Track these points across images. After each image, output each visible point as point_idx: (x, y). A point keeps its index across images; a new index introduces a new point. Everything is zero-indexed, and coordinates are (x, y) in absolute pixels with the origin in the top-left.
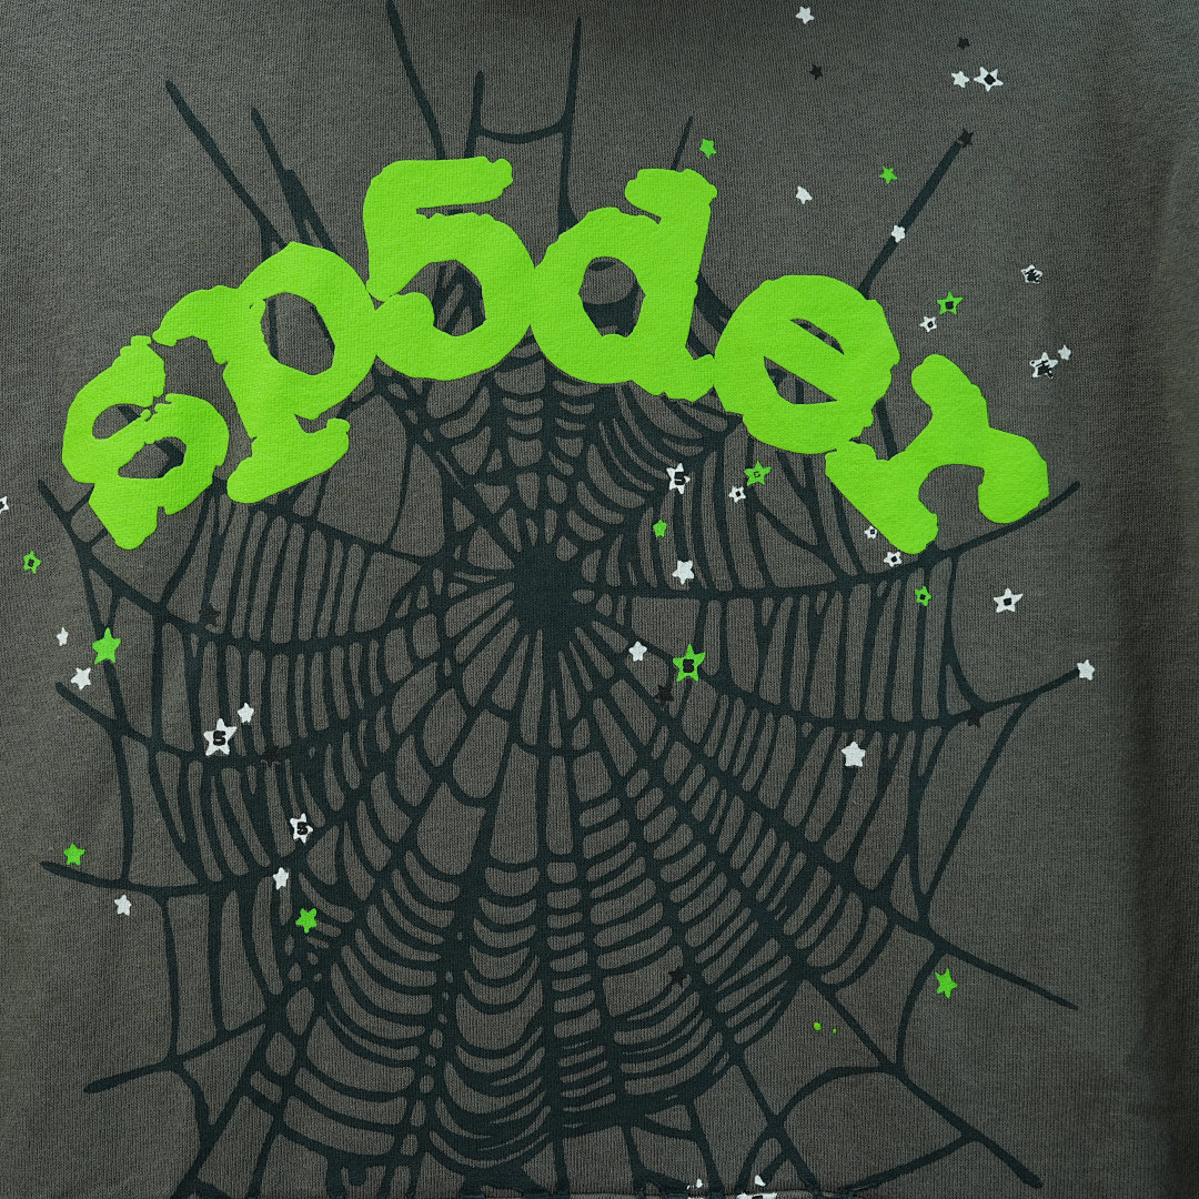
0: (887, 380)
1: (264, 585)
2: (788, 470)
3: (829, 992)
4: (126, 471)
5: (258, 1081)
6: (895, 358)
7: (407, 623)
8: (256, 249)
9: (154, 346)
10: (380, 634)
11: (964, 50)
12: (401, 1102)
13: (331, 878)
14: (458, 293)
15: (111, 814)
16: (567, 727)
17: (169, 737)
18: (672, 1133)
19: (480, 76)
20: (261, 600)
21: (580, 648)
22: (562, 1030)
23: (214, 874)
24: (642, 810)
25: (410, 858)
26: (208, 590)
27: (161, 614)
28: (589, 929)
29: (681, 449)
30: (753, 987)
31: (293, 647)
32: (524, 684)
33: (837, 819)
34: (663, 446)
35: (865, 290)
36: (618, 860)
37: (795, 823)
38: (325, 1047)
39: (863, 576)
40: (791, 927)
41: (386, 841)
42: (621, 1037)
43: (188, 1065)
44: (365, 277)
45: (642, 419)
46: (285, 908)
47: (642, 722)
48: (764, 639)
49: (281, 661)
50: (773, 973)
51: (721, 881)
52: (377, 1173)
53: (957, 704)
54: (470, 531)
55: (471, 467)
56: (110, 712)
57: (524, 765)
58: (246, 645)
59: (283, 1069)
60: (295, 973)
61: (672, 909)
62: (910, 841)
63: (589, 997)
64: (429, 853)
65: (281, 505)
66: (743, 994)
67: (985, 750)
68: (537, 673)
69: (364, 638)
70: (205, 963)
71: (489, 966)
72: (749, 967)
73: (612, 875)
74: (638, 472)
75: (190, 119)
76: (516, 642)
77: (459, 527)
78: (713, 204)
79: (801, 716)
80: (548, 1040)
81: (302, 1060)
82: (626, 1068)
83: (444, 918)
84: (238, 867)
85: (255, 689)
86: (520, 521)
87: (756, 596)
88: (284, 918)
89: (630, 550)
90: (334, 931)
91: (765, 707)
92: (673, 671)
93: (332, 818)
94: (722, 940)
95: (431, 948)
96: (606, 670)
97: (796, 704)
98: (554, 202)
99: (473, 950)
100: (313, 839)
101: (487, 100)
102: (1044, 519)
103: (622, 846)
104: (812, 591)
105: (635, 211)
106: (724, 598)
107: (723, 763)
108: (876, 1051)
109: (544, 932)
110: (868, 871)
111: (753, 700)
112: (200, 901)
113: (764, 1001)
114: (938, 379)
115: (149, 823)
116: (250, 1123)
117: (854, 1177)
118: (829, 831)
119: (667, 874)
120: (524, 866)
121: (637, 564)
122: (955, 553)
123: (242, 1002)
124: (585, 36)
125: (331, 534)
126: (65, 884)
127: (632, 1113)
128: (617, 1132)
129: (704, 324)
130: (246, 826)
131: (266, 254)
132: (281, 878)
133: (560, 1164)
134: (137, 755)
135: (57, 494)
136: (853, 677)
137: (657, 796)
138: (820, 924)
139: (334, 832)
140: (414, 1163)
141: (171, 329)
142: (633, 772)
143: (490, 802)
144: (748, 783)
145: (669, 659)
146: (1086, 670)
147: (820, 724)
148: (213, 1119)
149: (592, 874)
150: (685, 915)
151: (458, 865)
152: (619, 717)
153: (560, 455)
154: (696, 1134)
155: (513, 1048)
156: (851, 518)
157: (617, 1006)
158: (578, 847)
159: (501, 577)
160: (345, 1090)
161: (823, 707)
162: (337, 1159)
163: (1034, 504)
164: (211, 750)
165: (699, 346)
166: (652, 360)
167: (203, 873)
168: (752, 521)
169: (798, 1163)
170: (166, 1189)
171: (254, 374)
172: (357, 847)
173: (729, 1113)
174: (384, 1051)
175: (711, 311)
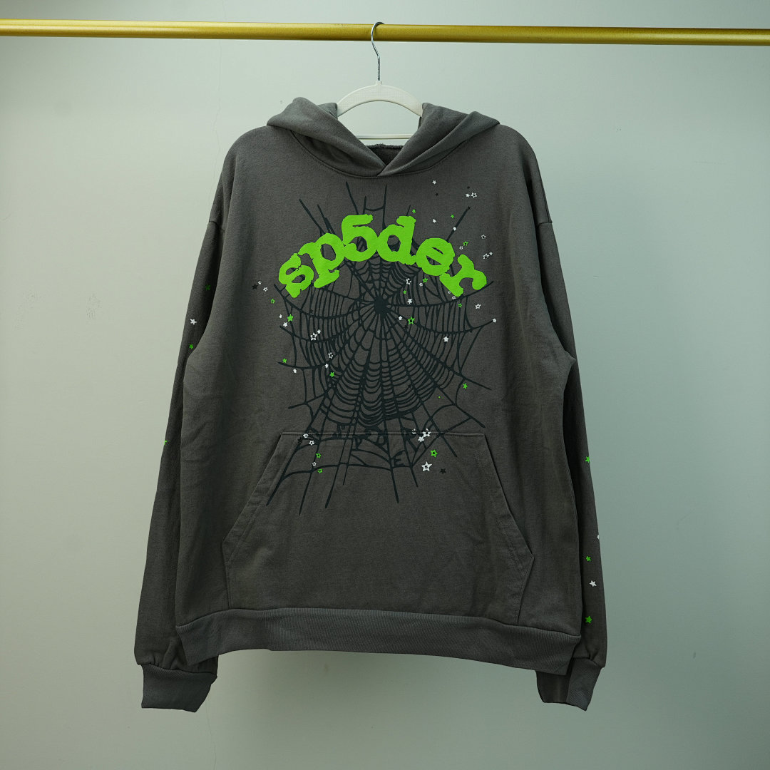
0: (452, 260)
1: (322, 305)
2: (432, 280)
3: (442, 390)
4: (293, 282)
5: (322, 407)
6: (454, 255)
7: (352, 312)
8: (319, 234)
9: (298, 255)
10: (346, 315)
11: (469, 189)
12: (352, 412)
13: (337, 366)
14: (361, 244)
15: (292, 352)
16: (386, 334)
17: (303, 336)
18: (409, 419)
19: (366, 197)
20: (321, 308)
21: (388, 317)
22: (385, 398)
23: (313, 365)
24: (402, 351)
25: (353, 362)
26: (310, 306)
27: (301, 311)
28: (391, 376)
29: (409, 275)
30: (426, 389)
31: (328, 318)
32: (377, 324)
33: (443, 353)
34: (405, 275)
35: (448, 241)
36: (397, 362)
37: (434, 354)
38: (336, 401)
39: (448, 302)
40: (434, 376)
41: (348, 358)
42: (398, 399)
43: (309, 404)
44: (342, 240)
45: (400, 269)
46: (328, 372)
47: (401, 333)
48: (427, 316)
49: (326, 321)
50: (430, 386)
51: (418, 367)
52: (348, 426)
53: (467, 328)
54: (365, 293)
55: (365, 279)
56: (291, 331)
57: (377, 342)
59: (328, 405)
60: (330, 385)
61: (408, 372)
62: (458, 356)
63: (391, 391)
64: (357, 360)
65: (325, 288)
66: (423, 390)
67: (473, 337)
68: (379, 323)
69: (343, 316)
70: (312, 383)
71: (370, 384)
72: (425, 385)
73: (396, 365)
74: (398, 279)
75: (304, 207)
76: (375, 316)
77: (363, 292)
78: (415, 223)
79: (435, 332)
80: (382, 400)
81: (331, 404)
82: (399, 406)
83: (361, 374)
84: (318, 364)
85: (321, 327)
86: (375, 291)
87: (425, 306)
88: (327, 374)
89: (398, 297)
90: (338, 377)
91: (427, 330)
92: (408, 322)
93: (337, 353)
94: (419, 379)
95: (358, 380)
96: (394, 322)
97: (434, 329)
98: (381, 223)
99: (367, 381)
100: (333, 358)
101: (367, 202)
102: (485, 289)
103: (398, 359)
104: (437, 305)
105: (399, 225)
106: (418, 307)
107: (419, 342)
108: (452, 401)
109: (381, 377)
110: (449, 364)
111: (425, 328)
112: (311, 370)
113: (428, 392)
114: (464, 260)
115: (300, 354)
116: (321, 416)
117: (447, 428)
118: (441, 356)
119: (407, 365)
120: (376, 363)
121: (400, 299)
122: (467, 296)
123: (319, 391)
124: (388, 188)
125: (336, 294)
126: (284, 366)
127: (400, 415)
128: (397, 419)
129: (414, 249)
130: (319, 355)
131: (321, 236)
132: (327, 366)
133: (385, 426)
134: (297, 340)
135: (278, 287)
136: (445, 323)
137: (405, 349)
138: (440, 375)
139: (337, 356)
140: (355, 425)
141: (302, 252)
142: (400, 343)
143: (370, 350)
144: (424, 346)
145: (407, 320)
146: (495, 321)
147: (439, 333)
148: (314, 414)
149: (391, 365)
150: (411, 374)
151: (363, 363)
152: (397, 332)
153: (383, 277)
154: (414, 419)
155: (375, 401)
156: (445, 290)
157: (397, 392)
158: (388, 359)
159: (371, 303)
160: (340, 410)
161: (439, 329)
162: (339, 424)
163: (483, 286)
164: (312, 339)
165: (412, 253)
166: (403, 256)
167: (311, 365)
168: (424, 291)
169: (435, 426)
170: (305, 429)
171: (319, 261)
172: (342, 360)
173: (421, 415)
174: (348, 402)
175: (415, 246)
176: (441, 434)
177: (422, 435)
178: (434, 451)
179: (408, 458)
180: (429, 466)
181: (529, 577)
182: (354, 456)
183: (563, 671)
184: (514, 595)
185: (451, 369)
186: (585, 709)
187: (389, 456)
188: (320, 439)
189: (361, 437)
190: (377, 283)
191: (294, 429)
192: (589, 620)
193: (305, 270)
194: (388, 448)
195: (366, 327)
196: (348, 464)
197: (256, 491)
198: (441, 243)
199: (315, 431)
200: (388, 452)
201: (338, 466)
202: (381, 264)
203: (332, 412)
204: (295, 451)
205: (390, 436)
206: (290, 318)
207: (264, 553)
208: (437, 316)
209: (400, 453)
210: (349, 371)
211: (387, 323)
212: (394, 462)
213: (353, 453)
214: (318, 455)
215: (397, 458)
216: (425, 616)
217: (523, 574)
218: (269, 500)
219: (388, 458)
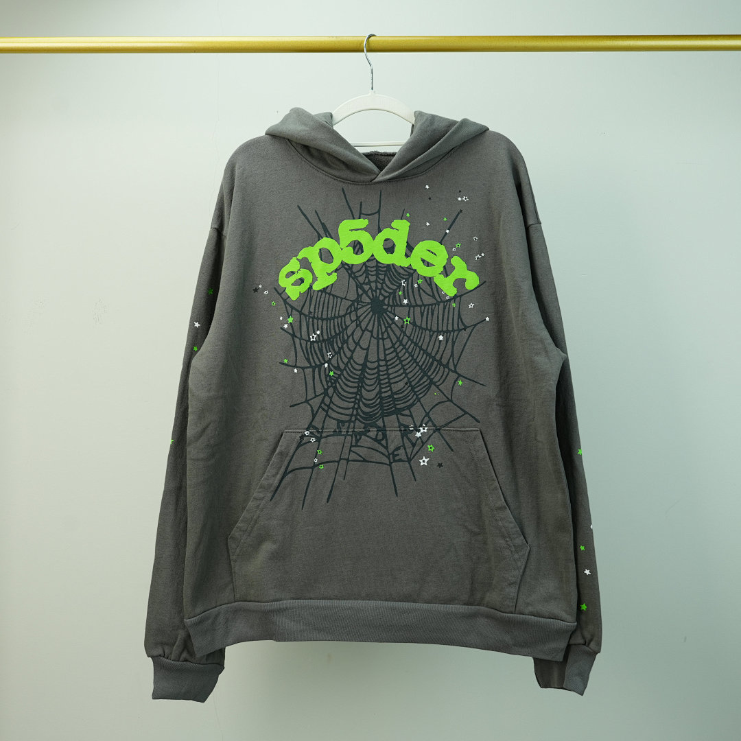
0: (446, 261)
1: (321, 307)
2: (426, 281)
3: (437, 387)
4: (292, 285)
5: (323, 405)
6: (447, 257)
7: (350, 313)
8: (317, 239)
9: (297, 259)
10: (344, 316)
11: (460, 193)
12: (351, 410)
13: (336, 365)
14: (358, 247)
15: (293, 353)
16: (383, 334)
17: (303, 337)
18: (407, 415)
19: (361, 202)
20: (320, 310)
21: (385, 318)
22: (383, 395)
23: (313, 364)
24: (398, 350)
25: (352, 361)
26: (310, 308)
27: (301, 313)
28: (389, 375)
29: (404, 277)
30: (423, 386)
31: (327, 319)
32: (374, 325)
33: (438, 351)
34: (401, 276)
35: (441, 243)
36: (393, 361)
37: (430, 352)
38: (335, 398)
39: (442, 302)
40: (430, 374)
41: (347, 357)
42: (395, 396)
43: (309, 402)
44: (339, 244)
45: (396, 271)
46: (327, 371)
47: (398, 332)
48: (422, 316)
49: (325, 322)
50: (426, 383)
51: (415, 365)
52: (348, 423)
53: (461, 327)
54: (362, 294)
55: (362, 282)
56: (291, 332)
57: (374, 341)
58: (318, 319)
59: (328, 403)
60: (330, 384)
61: (405, 370)
62: (452, 354)
63: (389, 388)
64: (355, 360)
65: (324, 290)
66: (419, 388)
67: (467, 336)
68: (376, 323)
69: (341, 317)
70: (312, 382)
71: (368, 382)
72: (421, 382)
73: (393, 364)
74: (395, 281)
75: (302, 212)
76: (371, 317)
77: (360, 294)
78: (409, 227)
79: (430, 330)
80: (380, 397)
81: (331, 402)
82: (396, 403)
83: (359, 373)
84: (318, 363)
85: (320, 326)
86: (372, 292)
87: (420, 306)
88: (327, 373)
89: (394, 298)
90: (337, 376)
91: (423, 329)
92: (404, 322)
93: (336, 353)
94: (415, 376)
95: (356, 379)
96: (390, 322)
97: (429, 328)
98: (377, 228)
99: (365, 379)
100: (332, 357)
101: (363, 207)
102: (479, 289)
103: (394, 357)
104: (432, 305)
105: (393, 228)
106: (414, 307)
107: (415, 341)
108: (447, 397)
109: (379, 375)
110: (444, 361)
111: (420, 327)
112: (311, 370)
113: (424, 389)
114: (457, 261)
115: (300, 354)
116: (321, 414)
117: (443, 424)
118: (436, 354)
119: (404, 363)
120: (375, 362)
121: (396, 300)
122: (461, 296)
123: (319, 390)
124: (382, 193)
125: (334, 296)
126: (285, 367)
127: (398, 412)
128: (395, 416)
129: (408, 251)
130: (319, 355)
131: (319, 240)
132: (326, 365)
133: (384, 422)
134: (297, 341)
135: (278, 290)
136: (440, 322)
137: (401, 347)
138: (435, 373)
139: (336, 356)
140: (354, 422)
141: (300, 256)
142: (396, 342)
143: (367, 349)
144: (420, 345)
145: (403, 320)
146: (487, 319)
147: (434, 332)
148: (315, 412)
149: (389, 363)
150: (408, 371)
151: (361, 362)
152: (393, 331)
153: (380, 278)
154: (411, 416)
155: (374, 399)
156: (439, 290)
157: (394, 390)
158: (385, 358)
159: (368, 304)
160: (340, 407)
161: (434, 328)
162: (339, 421)
163: (476, 286)
164: (312, 340)
165: (407, 256)
166: (398, 259)
167: (310, 364)
168: (419, 291)
169: (432, 422)
170: (306, 426)
171: (317, 264)
172: (341, 358)
173: (418, 411)
174: (348, 400)
175: (410, 248)
176: (437, 430)
177: (419, 431)
178: (431, 446)
179: (406, 453)
180: (426, 460)
181: (525, 567)
182: (354, 452)
183: (560, 658)
184: (510, 584)
185: (446, 366)
186: (582, 694)
187: (388, 452)
188: (321, 436)
189: (361, 434)
190: (373, 285)
191: (295, 427)
192: (584, 607)
193: (305, 273)
194: (387, 444)
195: (363, 327)
196: (348, 460)
197: (260, 488)
198: (434, 245)
199: (315, 428)
200: (386, 448)
201: (338, 462)
202: (377, 266)
203: (332, 410)
204: (297, 449)
205: (388, 433)
206: (290, 320)
207: (268, 547)
208: (432, 314)
209: (398, 448)
210: (347, 369)
211: (384, 323)
212: (393, 458)
213: (352, 449)
214: (320, 452)
215: (396, 453)
216: (425, 606)
217: (519, 564)
218: (273, 496)
219: (387, 454)
